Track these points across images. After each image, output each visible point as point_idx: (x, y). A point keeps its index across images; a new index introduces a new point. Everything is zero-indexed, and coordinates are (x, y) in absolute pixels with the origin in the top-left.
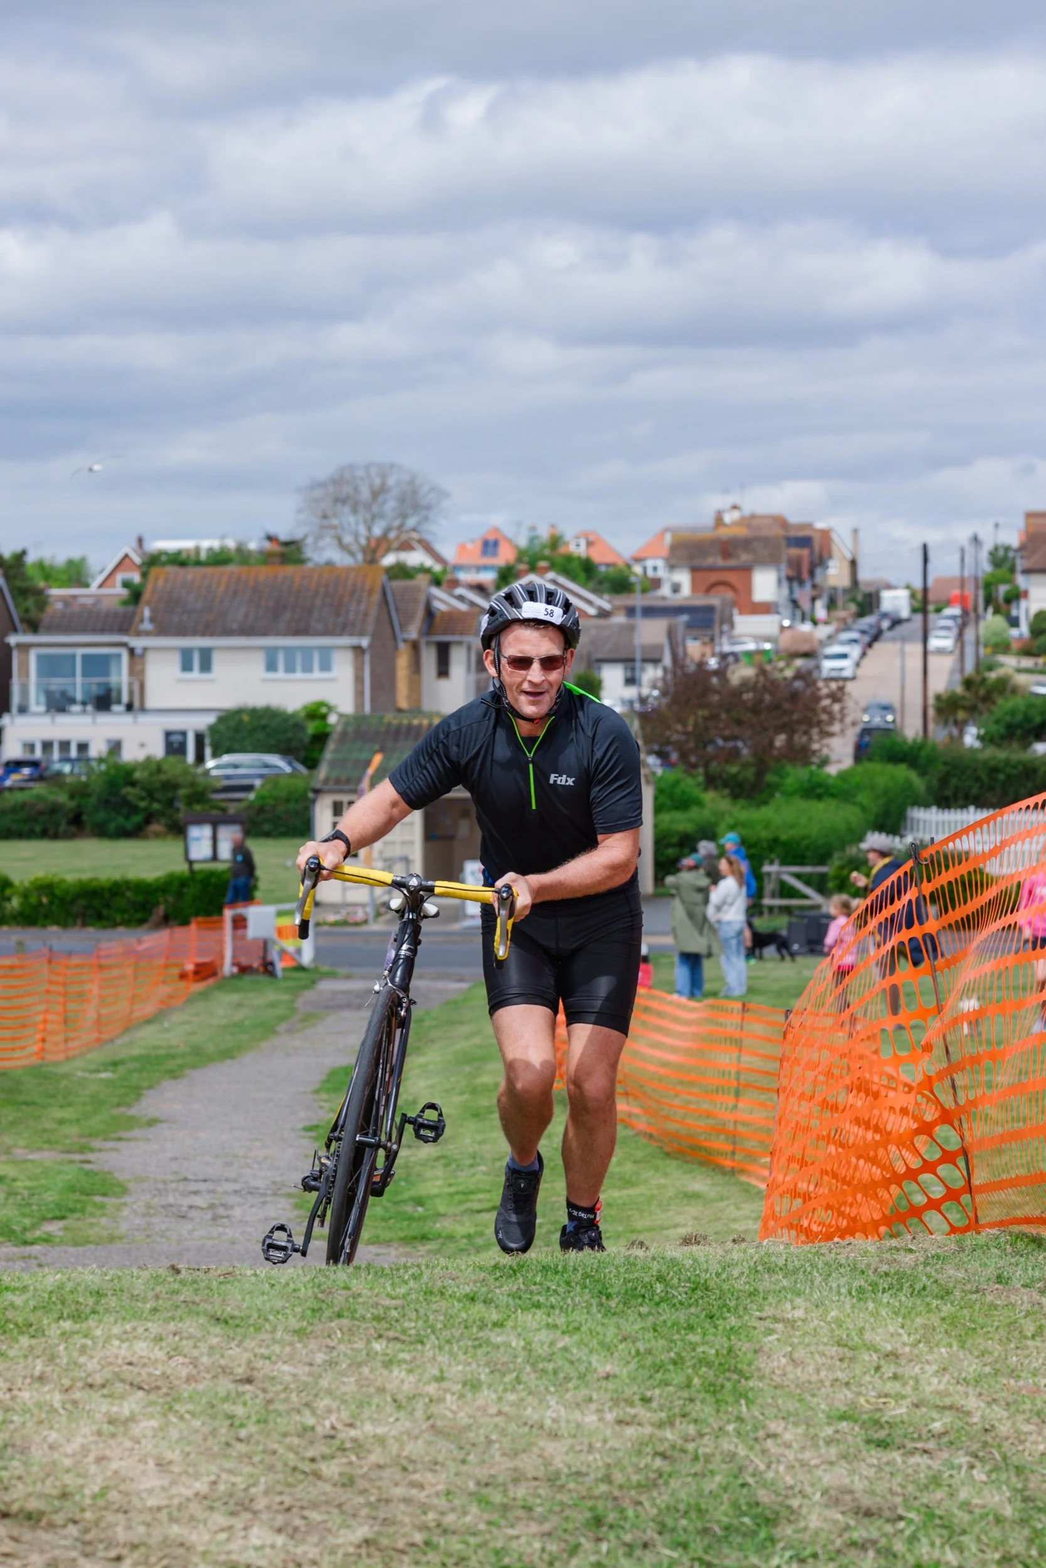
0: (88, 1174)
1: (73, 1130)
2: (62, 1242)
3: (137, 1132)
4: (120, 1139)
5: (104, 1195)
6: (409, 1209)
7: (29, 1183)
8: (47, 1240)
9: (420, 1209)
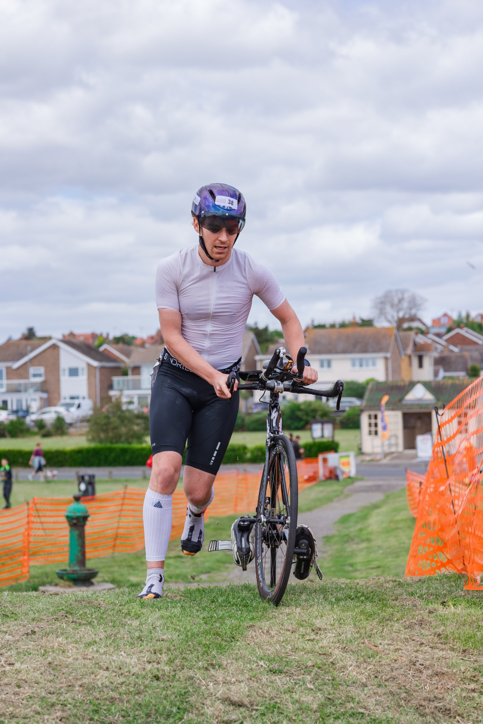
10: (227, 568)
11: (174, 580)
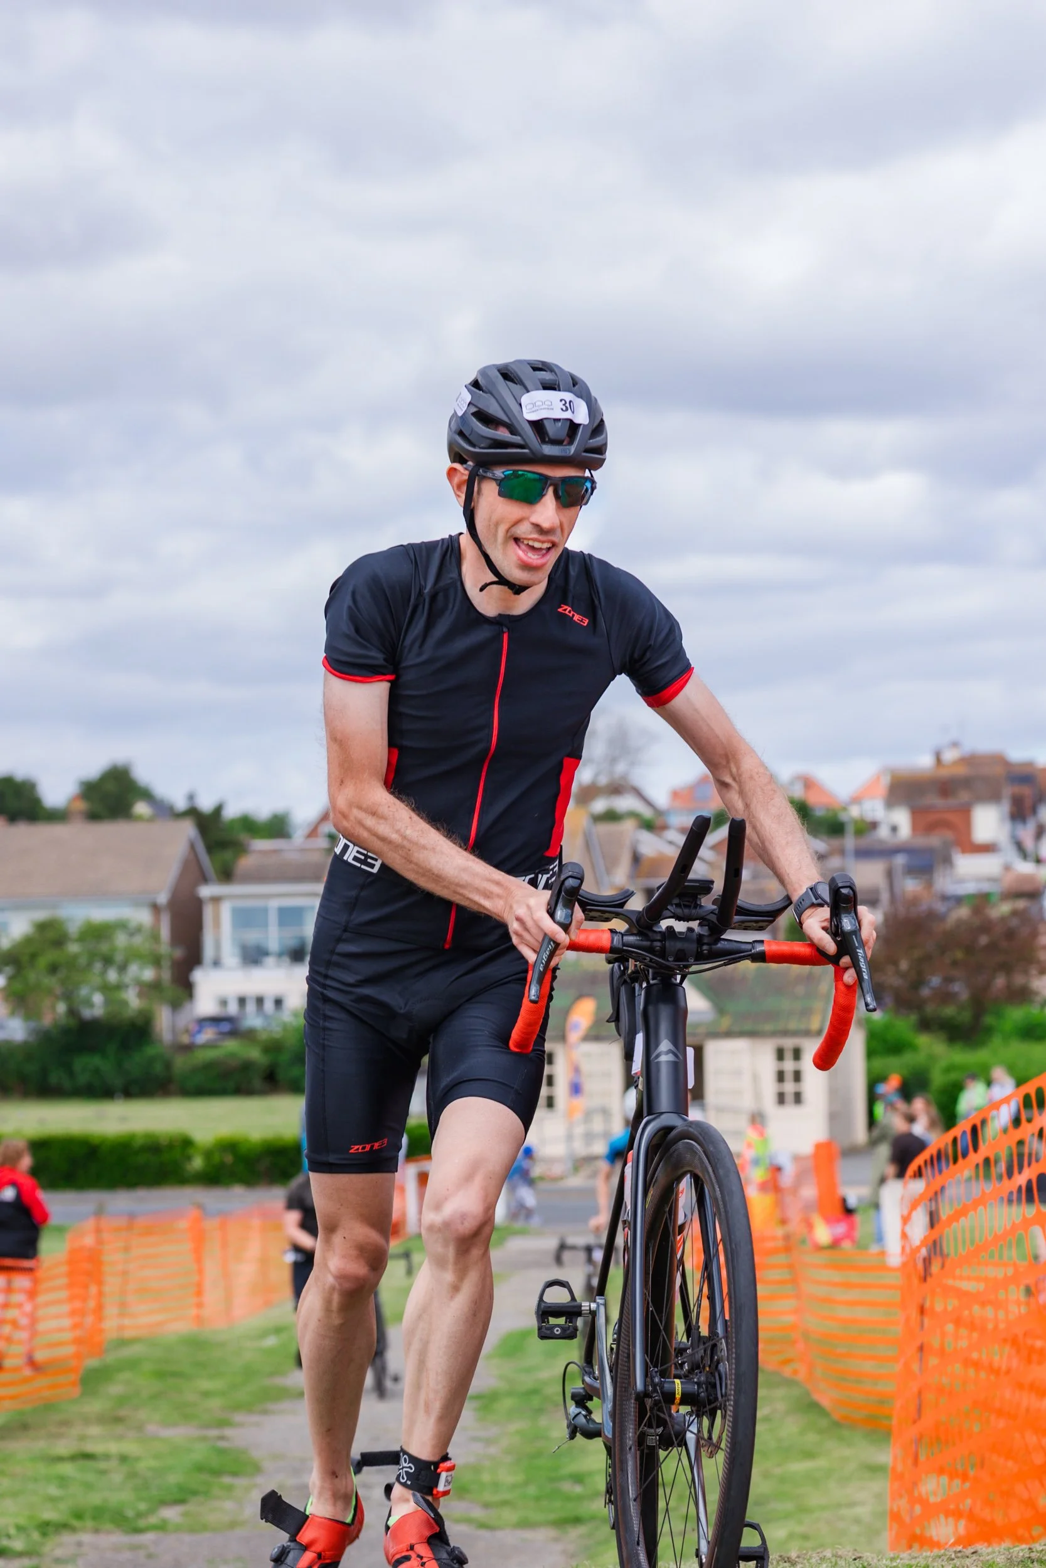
0: (222, 1452)
1: (215, 1403)
2: (178, 1529)
3: (285, 1405)
4: (265, 1412)
5: (235, 1474)
6: (567, 1487)
7: (153, 1463)
8: (162, 1527)
9: (578, 1489)
10: (230, 1488)
11: (89, 1523)
